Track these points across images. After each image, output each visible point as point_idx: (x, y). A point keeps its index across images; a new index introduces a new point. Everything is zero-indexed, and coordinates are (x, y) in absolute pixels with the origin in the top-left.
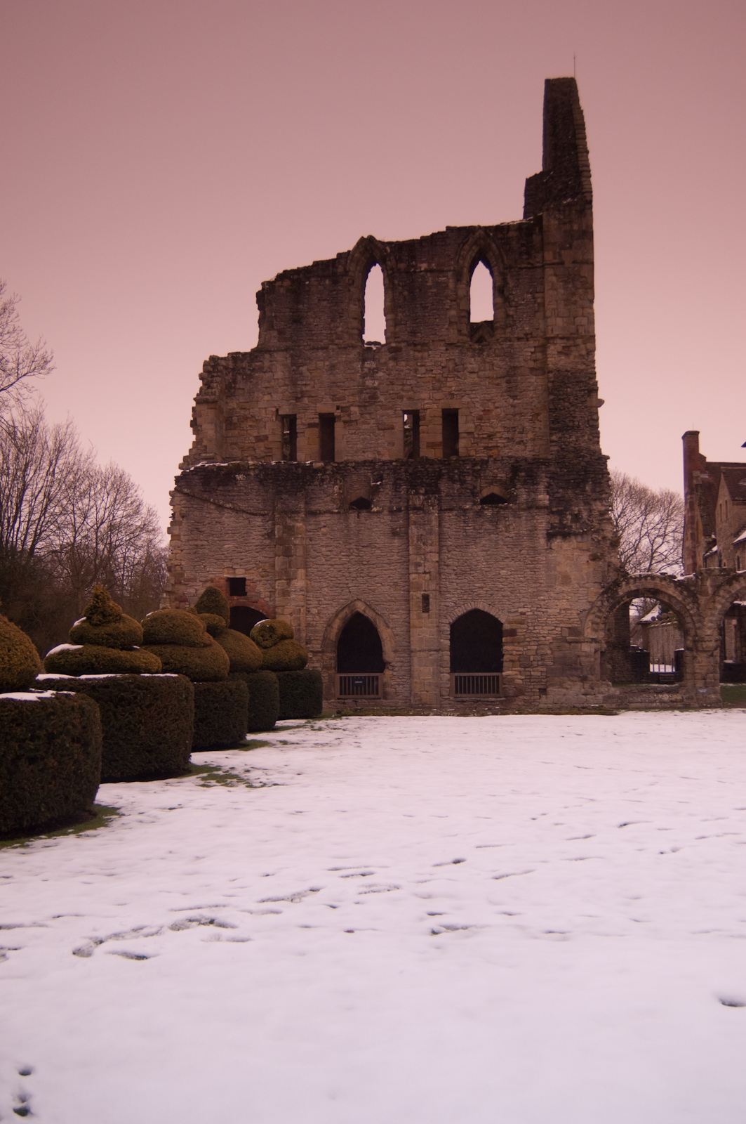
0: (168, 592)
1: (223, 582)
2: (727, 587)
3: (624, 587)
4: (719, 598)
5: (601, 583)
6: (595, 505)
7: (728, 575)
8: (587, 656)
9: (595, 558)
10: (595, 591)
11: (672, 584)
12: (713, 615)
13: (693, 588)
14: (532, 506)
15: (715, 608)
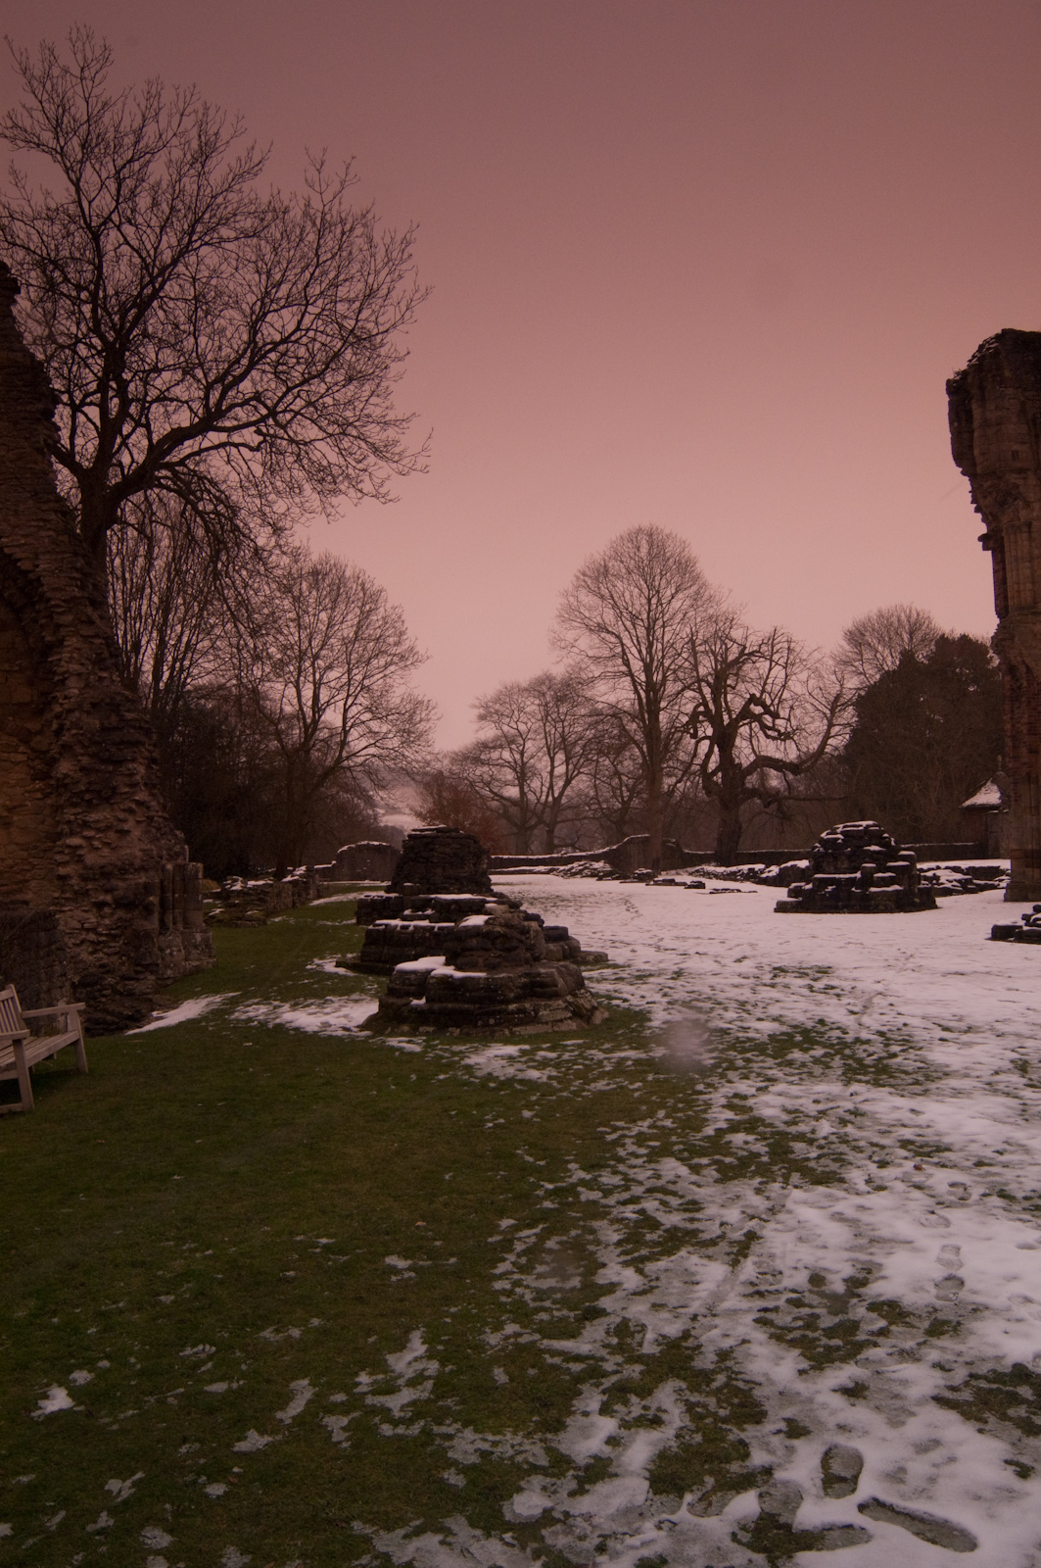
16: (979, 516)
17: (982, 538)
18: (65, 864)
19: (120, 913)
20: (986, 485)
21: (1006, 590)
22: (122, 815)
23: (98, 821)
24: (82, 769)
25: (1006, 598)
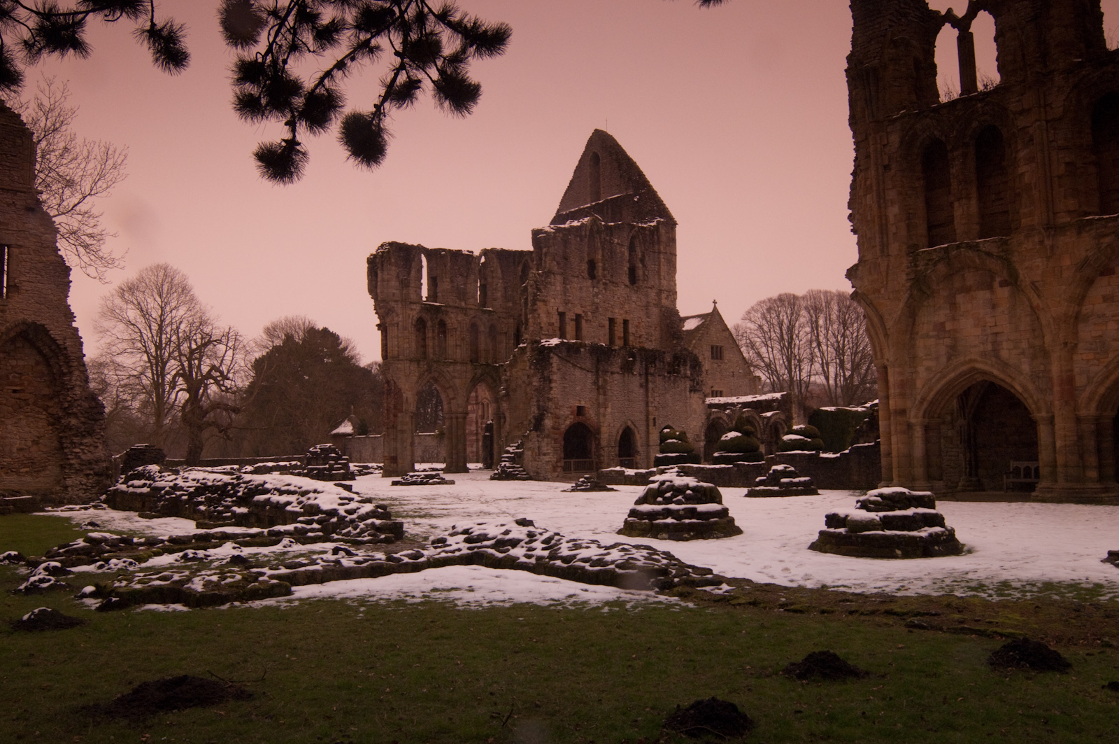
0: (551, 413)
1: (576, 408)
14: (686, 377)
16: (377, 316)
17: (377, 325)
18: (72, 459)
19: (96, 478)
20: (381, 305)
21: (387, 348)
22: (97, 441)
23: (86, 443)
24: (82, 423)
25: (387, 352)
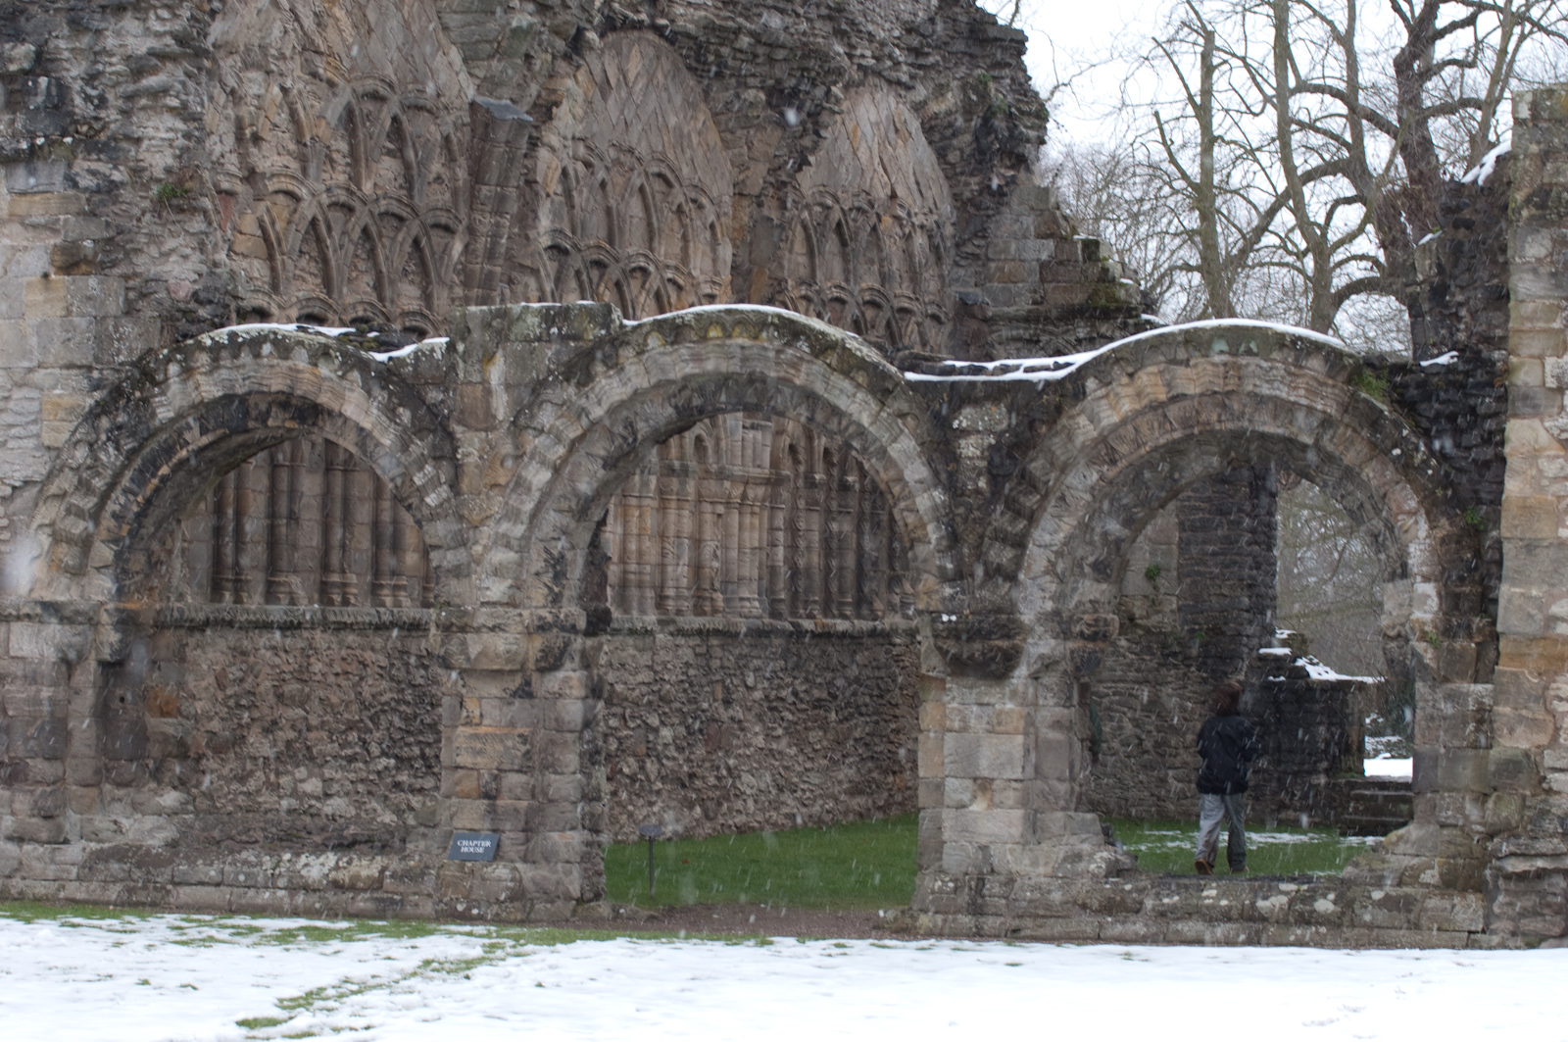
2: (571, 390)
3: (174, 386)
4: (540, 441)
5: (90, 368)
6: (118, 34)
7: (576, 338)
8: (32, 679)
9: (71, 262)
10: (68, 401)
11: (355, 375)
12: (513, 515)
13: (434, 395)
15: (520, 484)
